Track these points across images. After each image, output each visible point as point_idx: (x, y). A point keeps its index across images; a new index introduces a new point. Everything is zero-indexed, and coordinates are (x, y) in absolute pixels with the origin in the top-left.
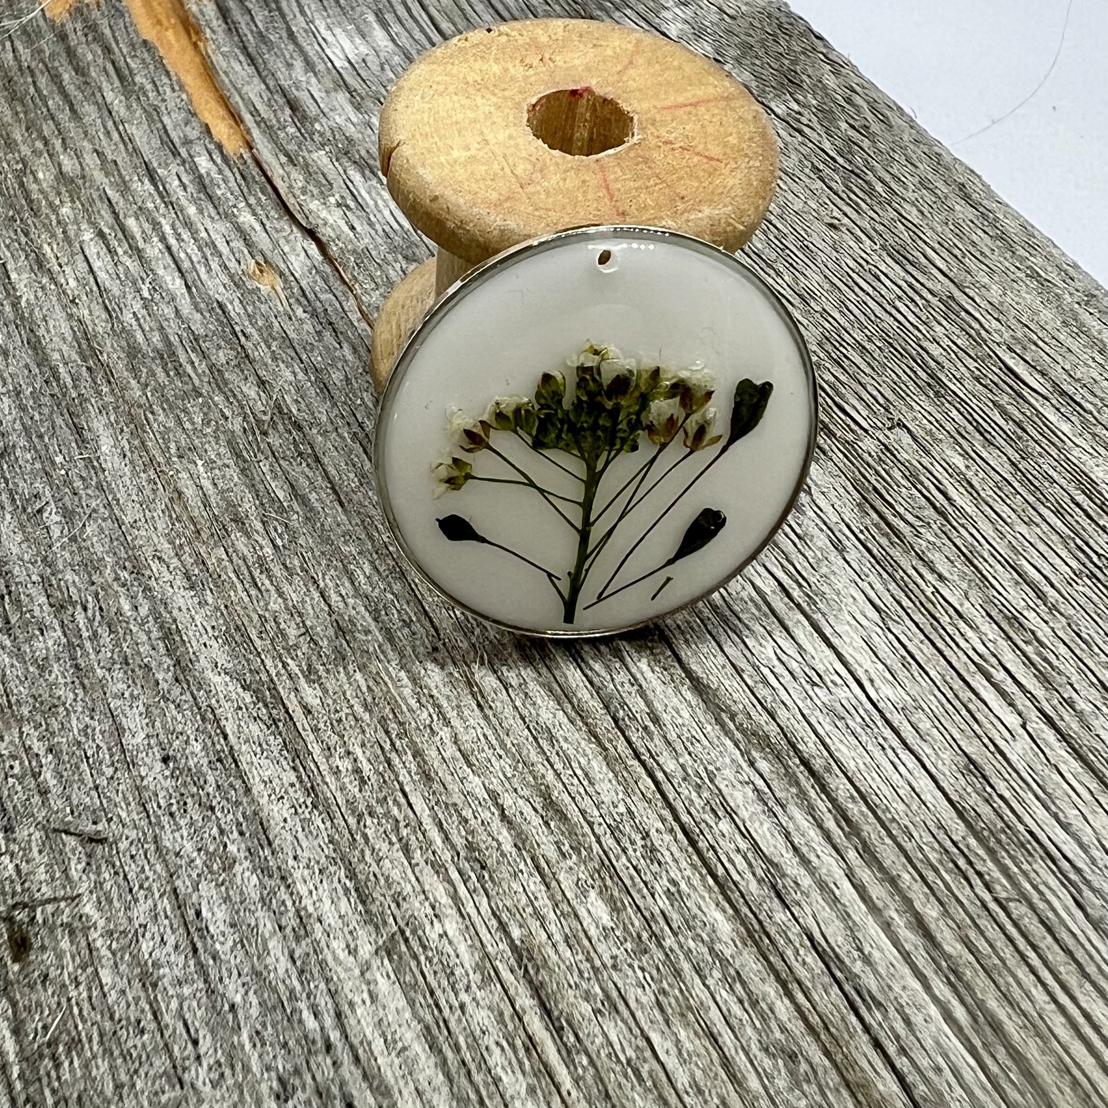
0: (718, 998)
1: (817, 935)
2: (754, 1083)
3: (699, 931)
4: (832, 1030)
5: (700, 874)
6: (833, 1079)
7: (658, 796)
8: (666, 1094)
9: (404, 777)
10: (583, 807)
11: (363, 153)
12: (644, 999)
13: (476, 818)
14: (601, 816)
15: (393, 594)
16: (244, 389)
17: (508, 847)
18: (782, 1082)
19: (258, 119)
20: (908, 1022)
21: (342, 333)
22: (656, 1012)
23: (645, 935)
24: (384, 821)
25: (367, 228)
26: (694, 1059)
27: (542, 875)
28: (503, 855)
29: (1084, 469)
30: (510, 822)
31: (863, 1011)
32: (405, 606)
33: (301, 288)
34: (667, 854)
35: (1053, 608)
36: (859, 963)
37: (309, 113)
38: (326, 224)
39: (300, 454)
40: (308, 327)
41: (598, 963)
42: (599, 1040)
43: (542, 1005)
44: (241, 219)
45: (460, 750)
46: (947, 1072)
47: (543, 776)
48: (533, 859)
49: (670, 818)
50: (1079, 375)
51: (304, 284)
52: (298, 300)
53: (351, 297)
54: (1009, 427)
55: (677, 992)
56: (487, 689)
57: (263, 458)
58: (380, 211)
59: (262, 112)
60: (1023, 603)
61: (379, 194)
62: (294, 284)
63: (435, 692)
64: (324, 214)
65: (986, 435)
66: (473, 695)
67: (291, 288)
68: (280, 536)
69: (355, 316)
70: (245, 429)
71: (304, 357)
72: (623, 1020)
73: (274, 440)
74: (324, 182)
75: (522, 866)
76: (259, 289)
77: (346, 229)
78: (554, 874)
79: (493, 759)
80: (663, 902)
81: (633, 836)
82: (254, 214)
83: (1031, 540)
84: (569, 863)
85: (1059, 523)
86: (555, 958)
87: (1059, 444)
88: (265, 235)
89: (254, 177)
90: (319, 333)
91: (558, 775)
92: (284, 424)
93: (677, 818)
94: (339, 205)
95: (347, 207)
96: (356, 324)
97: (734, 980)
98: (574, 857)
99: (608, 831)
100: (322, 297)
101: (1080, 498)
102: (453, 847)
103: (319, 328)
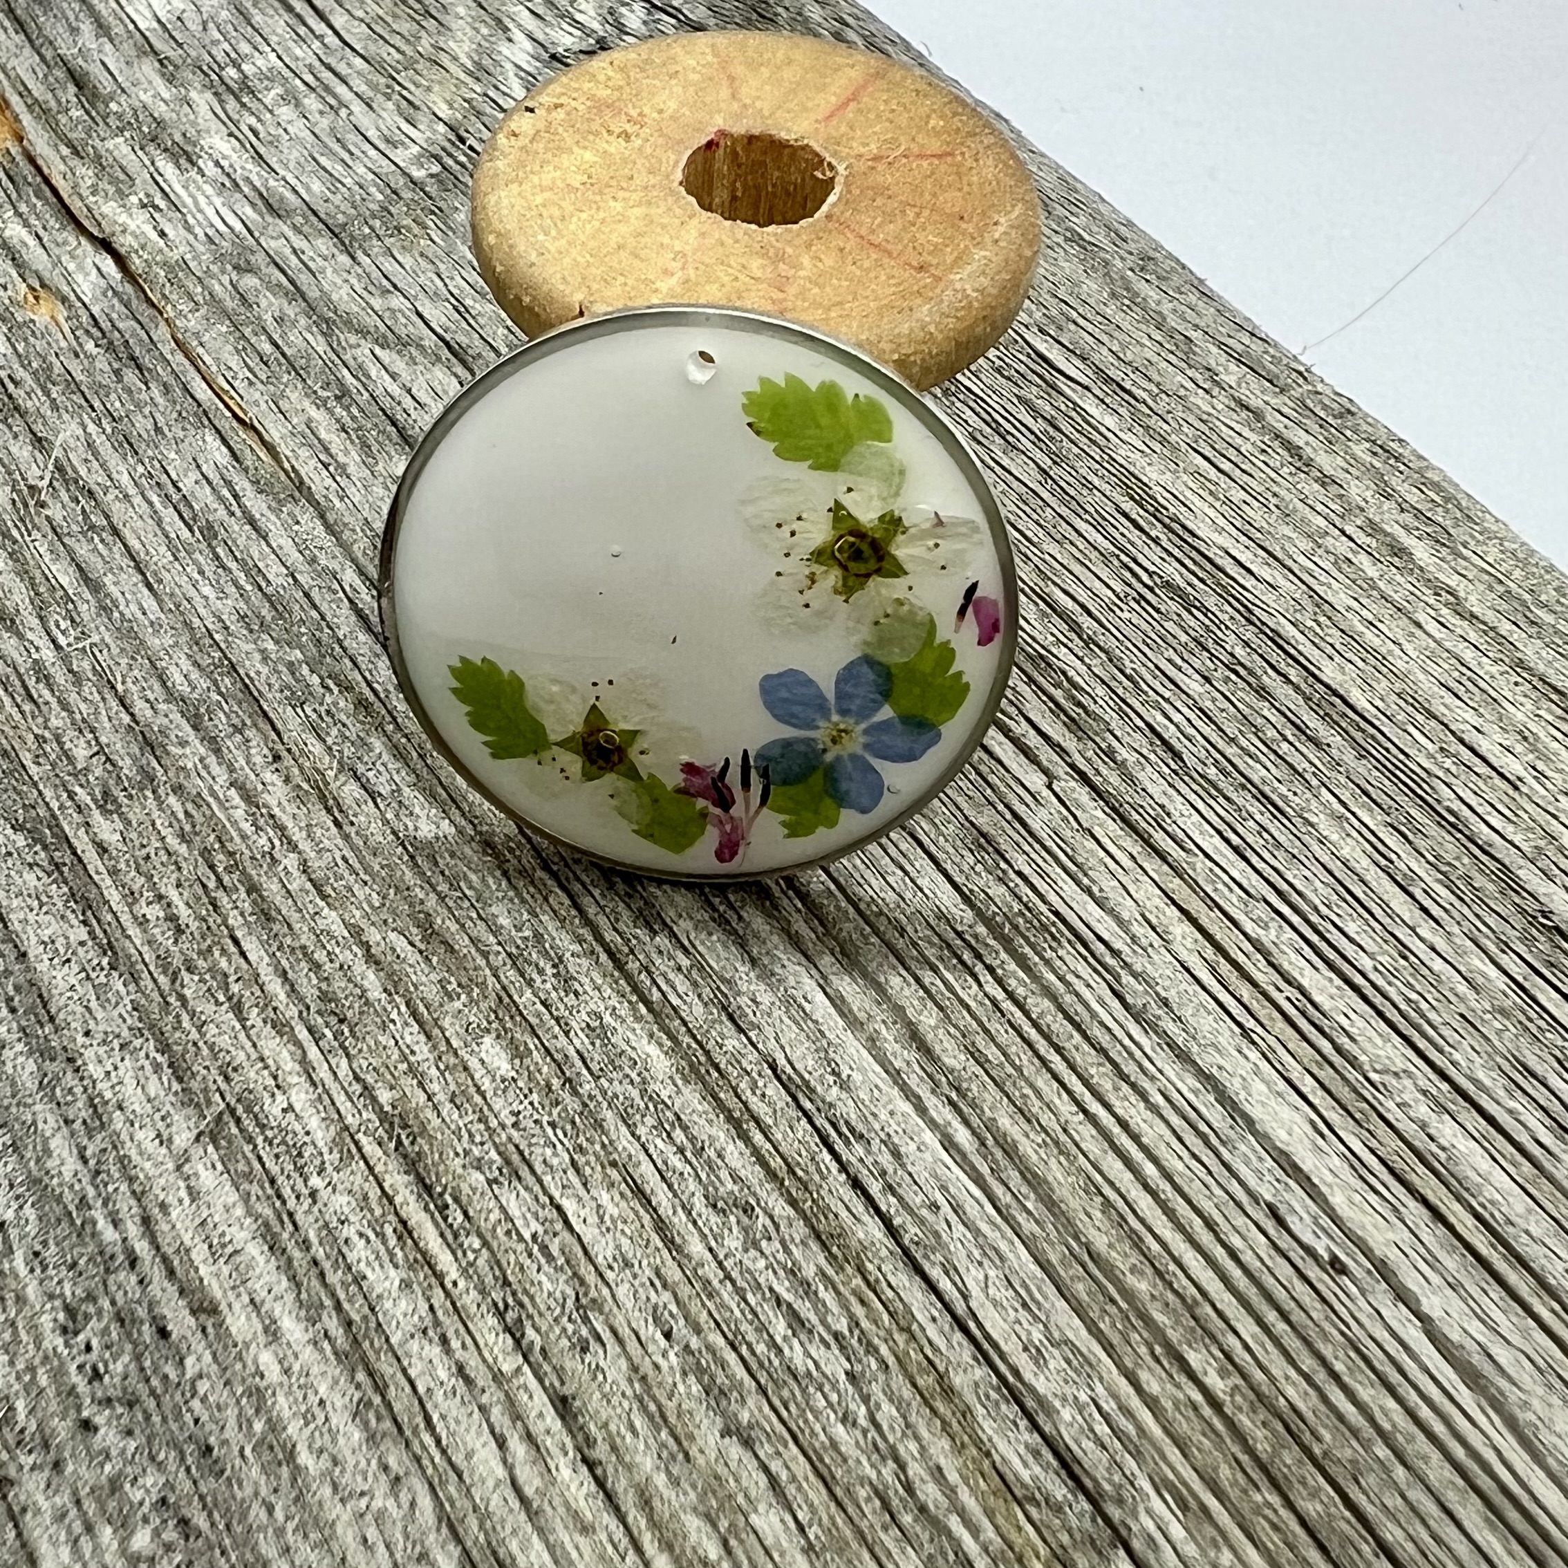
0: (652, 1150)
1: (781, 1061)
2: (696, 1248)
3: (627, 1070)
4: (800, 1173)
5: (630, 1002)
6: (800, 1230)
7: (574, 912)
8: (582, 1271)
9: (234, 920)
10: (474, 934)
11: (178, 137)
12: (555, 1161)
13: (331, 961)
14: (499, 943)
15: (220, 693)
16: (14, 450)
17: (376, 993)
18: (733, 1242)
19: (30, 101)
20: (896, 1154)
21: (149, 370)
22: (571, 1173)
23: (556, 1083)
24: (207, 977)
25: (182, 232)
26: (620, 1226)
27: (420, 1023)
28: (367, 1003)
29: (1132, 469)
30: (377, 963)
31: (839, 1146)
32: (236, 708)
33: (92, 316)
34: (586, 980)
35: (1089, 642)
36: (835, 1090)
37: (101, 90)
38: (124, 232)
39: (92, 527)
40: (102, 364)
41: (494, 1123)
42: (495, 1215)
43: (420, 1180)
44: (7, 233)
45: (311, 880)
46: (946, 1209)
47: (422, 902)
48: (408, 1005)
49: (590, 938)
50: (1129, 357)
51: (96, 310)
52: (87, 332)
53: (162, 323)
54: (1038, 426)
55: (598, 1147)
56: (349, 801)
57: (39, 536)
58: (200, 211)
59: (36, 93)
60: (1051, 639)
61: (199, 189)
62: (82, 312)
63: (276, 811)
64: (123, 218)
65: (1009, 438)
66: (329, 810)
67: (78, 317)
68: (63, 633)
69: (167, 348)
70: (14, 501)
71: (97, 404)
72: (527, 1188)
73: (55, 512)
74: (122, 177)
75: (394, 1015)
76: (32, 321)
77: (154, 236)
78: (436, 1020)
79: (356, 888)
80: (581, 1041)
81: (542, 964)
82: (26, 224)
83: (1065, 562)
84: (458, 1005)
85: (1100, 539)
86: (437, 1122)
87: (1103, 442)
88: (40, 251)
89: (25, 178)
90: (117, 372)
91: (442, 898)
92: (68, 490)
93: (599, 938)
94: (144, 206)
95: (156, 208)
96: (169, 357)
97: (673, 1125)
98: (463, 997)
99: (509, 961)
100: (121, 325)
101: (1128, 506)
102: (301, 999)
103: (116, 365)
